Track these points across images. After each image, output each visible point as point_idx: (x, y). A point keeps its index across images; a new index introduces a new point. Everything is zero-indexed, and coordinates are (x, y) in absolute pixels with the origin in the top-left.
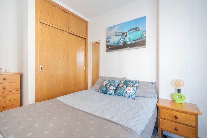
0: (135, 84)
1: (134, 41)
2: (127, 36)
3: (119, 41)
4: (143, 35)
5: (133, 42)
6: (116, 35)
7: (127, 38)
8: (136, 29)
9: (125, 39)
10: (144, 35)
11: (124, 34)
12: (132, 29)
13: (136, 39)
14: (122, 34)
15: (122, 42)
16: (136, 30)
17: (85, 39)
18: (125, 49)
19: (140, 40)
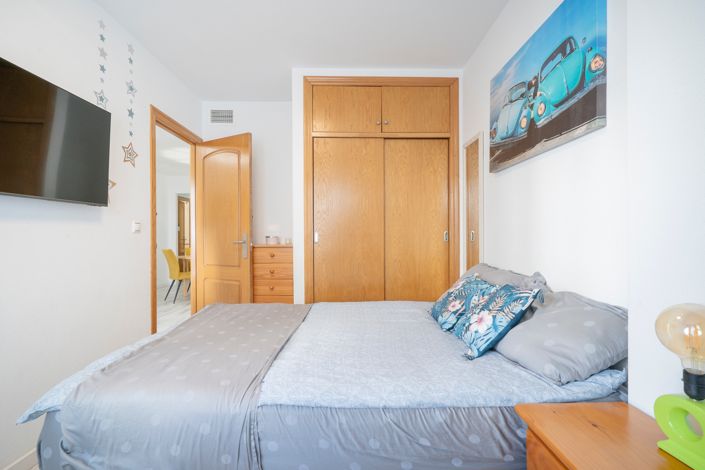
0: (513, 304)
1: (557, 106)
2: (538, 93)
3: (518, 124)
4: (587, 66)
5: (556, 113)
6: (511, 102)
7: (537, 102)
8: (564, 49)
9: (532, 107)
10: (590, 66)
11: (530, 86)
12: (552, 57)
13: (565, 94)
14: (524, 90)
15: (524, 123)
16: (564, 55)
17: (448, 139)
18: (533, 150)
19: (580, 96)
